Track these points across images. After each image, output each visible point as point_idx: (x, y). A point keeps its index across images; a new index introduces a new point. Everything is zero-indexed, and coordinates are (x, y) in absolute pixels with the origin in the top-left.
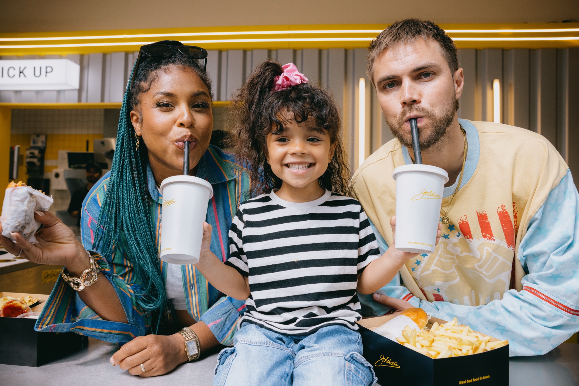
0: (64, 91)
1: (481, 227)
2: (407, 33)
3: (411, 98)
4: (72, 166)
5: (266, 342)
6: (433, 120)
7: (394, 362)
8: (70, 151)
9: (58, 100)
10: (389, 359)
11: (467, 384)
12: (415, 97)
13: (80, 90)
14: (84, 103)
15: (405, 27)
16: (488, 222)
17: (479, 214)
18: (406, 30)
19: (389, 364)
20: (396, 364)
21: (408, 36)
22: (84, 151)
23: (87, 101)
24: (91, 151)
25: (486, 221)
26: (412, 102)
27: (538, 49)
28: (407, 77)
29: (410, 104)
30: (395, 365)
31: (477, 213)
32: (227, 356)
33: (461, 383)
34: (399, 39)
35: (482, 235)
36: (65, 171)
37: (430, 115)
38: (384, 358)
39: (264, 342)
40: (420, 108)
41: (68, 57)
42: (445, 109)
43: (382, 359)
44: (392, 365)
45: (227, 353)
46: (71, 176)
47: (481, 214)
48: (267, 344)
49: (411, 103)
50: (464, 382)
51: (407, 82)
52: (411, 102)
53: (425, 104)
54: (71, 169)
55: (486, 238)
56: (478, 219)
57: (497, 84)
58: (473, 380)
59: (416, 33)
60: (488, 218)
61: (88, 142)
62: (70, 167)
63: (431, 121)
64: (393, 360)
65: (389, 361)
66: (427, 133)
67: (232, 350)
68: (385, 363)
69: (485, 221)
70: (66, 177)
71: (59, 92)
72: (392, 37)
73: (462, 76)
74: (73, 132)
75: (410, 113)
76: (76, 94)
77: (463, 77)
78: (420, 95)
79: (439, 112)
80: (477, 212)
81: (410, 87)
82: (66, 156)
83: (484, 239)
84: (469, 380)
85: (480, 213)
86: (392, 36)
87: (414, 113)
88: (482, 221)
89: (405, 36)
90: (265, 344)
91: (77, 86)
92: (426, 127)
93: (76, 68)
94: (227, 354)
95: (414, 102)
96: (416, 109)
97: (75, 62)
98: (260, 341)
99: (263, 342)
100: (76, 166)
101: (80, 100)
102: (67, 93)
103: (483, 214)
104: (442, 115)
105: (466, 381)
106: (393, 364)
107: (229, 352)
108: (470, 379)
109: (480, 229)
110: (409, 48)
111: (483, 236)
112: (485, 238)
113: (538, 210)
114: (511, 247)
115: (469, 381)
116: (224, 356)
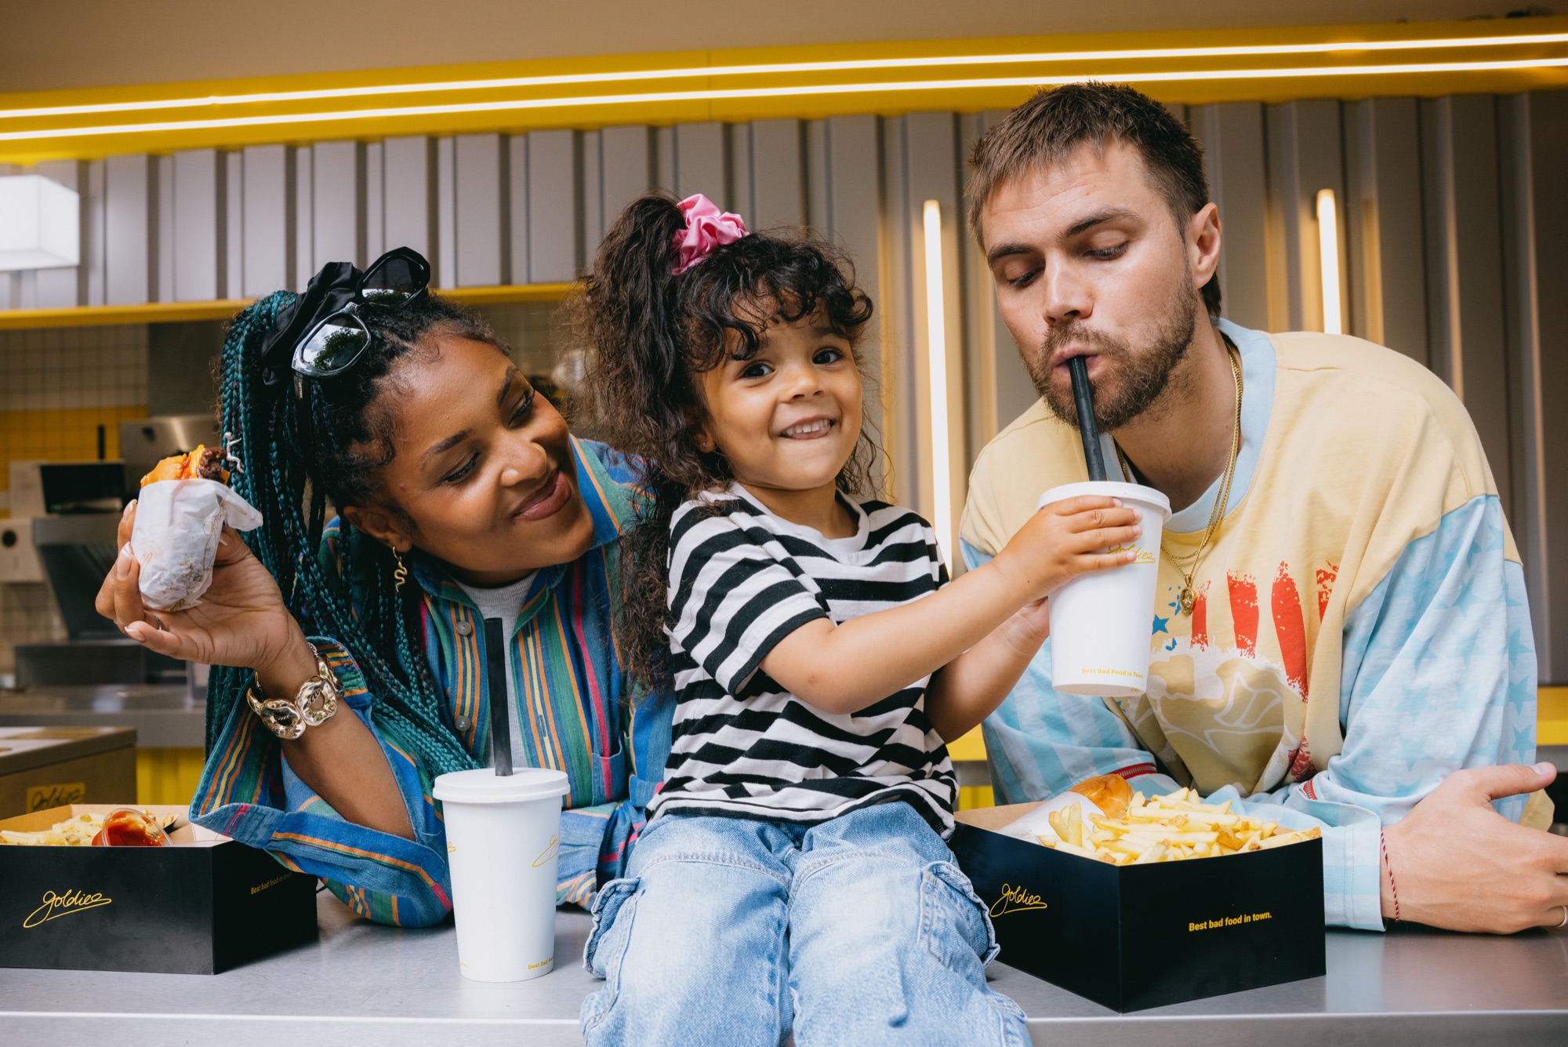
0: (35, 271)
1: (1235, 617)
2: (1051, 139)
3: (1063, 307)
4: (57, 507)
5: (720, 855)
6: (1122, 362)
7: (1032, 896)
8: (45, 462)
9: (15, 301)
10: (1021, 892)
11: (1208, 930)
12: (1076, 303)
13: (83, 270)
14: (95, 306)
15: (1045, 120)
16: (1257, 607)
17: (1235, 582)
18: (1048, 131)
19: (1022, 905)
20: (1036, 900)
21: (1053, 147)
22: (92, 459)
23: (105, 301)
24: (112, 457)
25: (1252, 604)
26: (1069, 317)
27: (1443, 97)
28: (1058, 250)
29: (1064, 321)
30: (1036, 902)
31: (1229, 578)
32: (618, 902)
33: (1192, 927)
34: (1031, 154)
35: (1234, 638)
36: (35, 522)
37: (1115, 350)
38: (1010, 893)
39: (717, 857)
40: (1089, 332)
41: (38, 170)
42: (1155, 327)
43: (1005, 895)
44: (1029, 906)
45: (619, 892)
46: (54, 538)
47: (1241, 583)
48: (723, 862)
49: (1066, 318)
50: (1202, 926)
51: (1056, 264)
52: (1066, 315)
53: (1100, 322)
54: (55, 516)
55: (1245, 648)
56: (1231, 594)
57: (1327, 203)
58: (1224, 922)
59: (1075, 134)
60: (1257, 595)
61: (101, 431)
62: (49, 510)
63: (1117, 365)
64: (1031, 892)
65: (1023, 897)
66: (1112, 394)
67: (632, 884)
68: (1012, 905)
69: (1249, 604)
70: (41, 541)
71: (17, 275)
72: (1015, 150)
73: (1215, 223)
74: (53, 402)
75: (1063, 345)
76: (71, 281)
77: (1220, 224)
78: (1091, 296)
79: (1140, 339)
80: (1230, 574)
81: (1064, 275)
82: (36, 478)
83: (1239, 650)
84: (1213, 921)
85: (1238, 580)
86: (1014, 147)
87: (1074, 346)
88: (1241, 603)
89: (1045, 145)
90: (720, 860)
91: (72, 256)
92: (1105, 378)
93: (69, 201)
94: (620, 897)
95: (1075, 313)
96: (1079, 336)
97: (65, 184)
98: (707, 854)
99: (714, 855)
100: (70, 506)
101: (83, 298)
102: (41, 276)
103: (1248, 583)
104: (1148, 346)
105: (1205, 923)
106: (1032, 902)
107: (625, 888)
108: (1218, 920)
109: (1232, 622)
110: (1056, 176)
111: (1237, 641)
112: (1243, 650)
113: (1371, 589)
114: (1297, 684)
115: (1214, 925)
116: (611, 901)
